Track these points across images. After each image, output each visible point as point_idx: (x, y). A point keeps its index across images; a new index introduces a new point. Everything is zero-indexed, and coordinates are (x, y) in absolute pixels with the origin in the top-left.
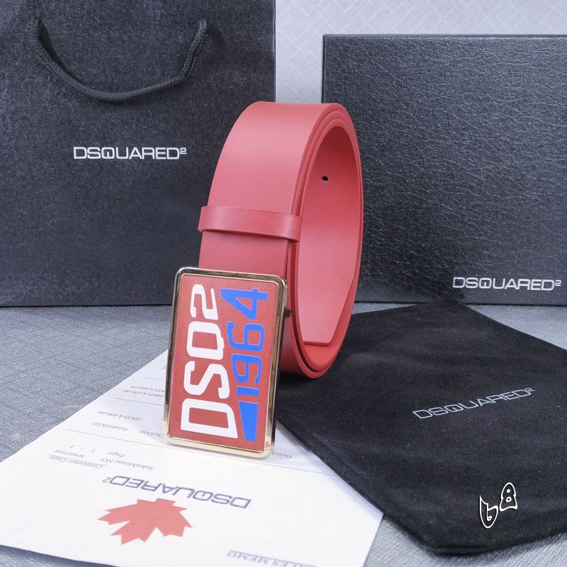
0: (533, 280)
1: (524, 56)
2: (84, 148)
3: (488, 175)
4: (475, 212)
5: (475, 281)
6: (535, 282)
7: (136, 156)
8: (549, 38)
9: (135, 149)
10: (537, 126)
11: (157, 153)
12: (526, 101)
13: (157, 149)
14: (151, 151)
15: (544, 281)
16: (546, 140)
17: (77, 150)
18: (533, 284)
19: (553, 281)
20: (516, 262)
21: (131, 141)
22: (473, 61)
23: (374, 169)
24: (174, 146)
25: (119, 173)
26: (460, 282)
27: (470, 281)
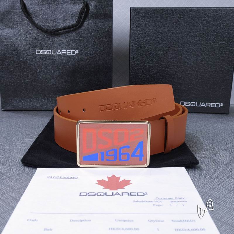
0: (212, 103)
1: (208, 15)
2: (40, 50)
3: (194, 62)
4: (189, 76)
5: (189, 103)
6: (212, 104)
7: (59, 53)
8: (218, 8)
9: (59, 50)
10: (213, 42)
12: (208, 33)
13: (67, 51)
14: (65, 52)
15: (216, 104)
17: (37, 51)
18: (212, 105)
19: (219, 104)
20: (205, 96)
21: (57, 47)
22: (188, 17)
23: (149, 59)
24: (73, 49)
25: (53, 60)
26: (183, 104)
27: (187, 103)
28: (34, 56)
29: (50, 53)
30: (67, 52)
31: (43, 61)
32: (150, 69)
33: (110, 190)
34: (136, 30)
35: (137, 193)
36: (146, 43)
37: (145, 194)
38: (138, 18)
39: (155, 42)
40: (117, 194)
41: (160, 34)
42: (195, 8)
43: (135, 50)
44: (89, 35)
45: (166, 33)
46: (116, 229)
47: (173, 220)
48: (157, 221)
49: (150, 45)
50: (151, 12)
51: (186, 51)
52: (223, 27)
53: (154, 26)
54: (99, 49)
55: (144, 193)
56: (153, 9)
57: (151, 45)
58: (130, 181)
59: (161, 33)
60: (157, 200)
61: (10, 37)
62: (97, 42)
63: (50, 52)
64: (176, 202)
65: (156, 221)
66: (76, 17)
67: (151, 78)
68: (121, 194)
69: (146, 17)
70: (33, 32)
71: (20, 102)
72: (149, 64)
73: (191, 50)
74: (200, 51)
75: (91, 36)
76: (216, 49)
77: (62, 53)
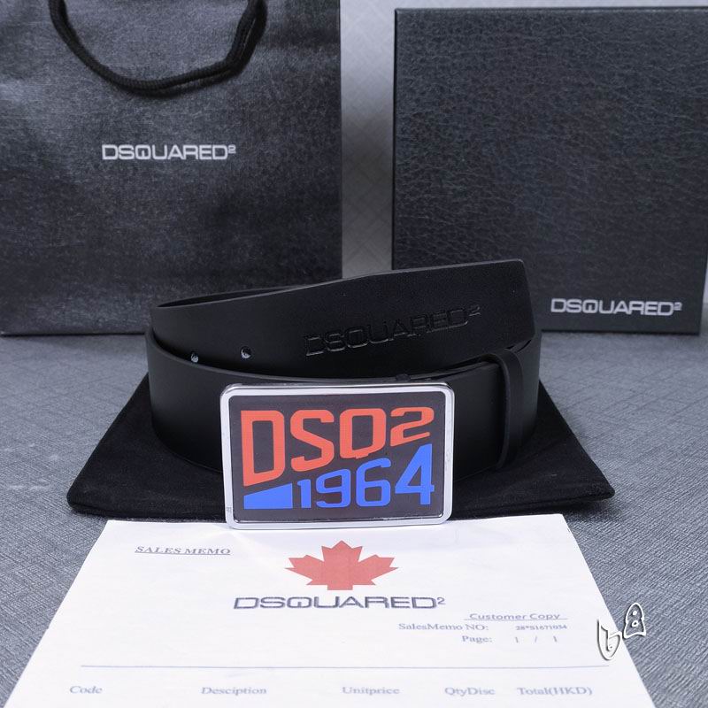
0: (648, 303)
1: (635, 32)
2: (115, 147)
3: (592, 176)
5: (577, 303)
6: (650, 305)
7: (176, 156)
8: (664, 11)
9: (175, 147)
10: (650, 116)
11: (202, 152)
12: (636, 86)
13: (201, 147)
14: (193, 150)
15: (661, 303)
16: (662, 133)
17: (106, 149)
18: (647, 308)
19: (670, 304)
20: (627, 281)
21: (169, 136)
22: (573, 39)
23: (456, 170)
24: (220, 143)
25: (155, 176)
26: (559, 305)
27: (572, 303)
28: (96, 166)
29: (146, 155)
30: (201, 152)
31: (125, 181)
32: (459, 199)
33: (329, 589)
34: (412, 80)
35: (414, 599)
36: (446, 121)
37: (437, 601)
38: (419, 42)
39: (474, 117)
40: (352, 601)
41: (487, 91)
42: (595, 11)
43: (412, 141)
44: (269, 96)
45: (508, 89)
47: (521, 689)
48: (473, 691)
49: (456, 128)
50: (460, 23)
51: (568, 142)
52: (682, 68)
53: (469, 68)
54: (300, 140)
55: (435, 598)
56: (467, 15)
57: (460, 126)
58: (391, 560)
59: (492, 88)
60: (475, 623)
61: (21, 107)
62: (294, 120)
63: (146, 151)
64: (532, 628)
66: (226, 42)
67: (462, 227)
68: (363, 604)
69: (443, 39)
70: (93, 91)
71: (57, 308)
72: (454, 186)
73: (584, 139)
74: (611, 142)
75: (275, 100)
76: (661, 137)
77: (186, 153)
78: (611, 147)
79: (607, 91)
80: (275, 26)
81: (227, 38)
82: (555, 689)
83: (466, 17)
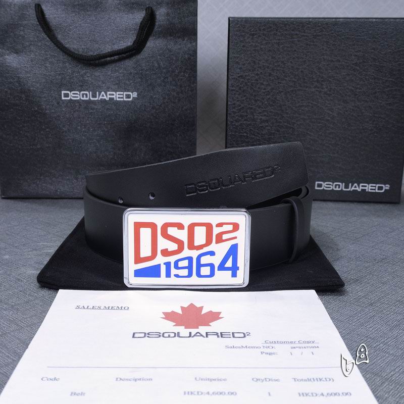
0: (370, 185)
1: (363, 32)
2: (69, 92)
3: (339, 112)
4: (330, 138)
5: (330, 185)
6: (371, 186)
7: (103, 98)
9: (103, 93)
10: (372, 79)
13: (118, 93)
14: (113, 95)
15: (377, 185)
16: (378, 89)
17: (64, 93)
18: (370, 188)
19: (383, 185)
20: (358, 172)
21: (100, 87)
22: (329, 35)
23: (262, 108)
24: (128, 91)
25: (91, 109)
26: (320, 186)
27: (327, 184)
28: (58, 103)
29: (87, 97)
31: (74, 111)
32: (263, 124)
33: (185, 328)
34: (238, 57)
35: (233, 333)
36: (257, 80)
37: (246, 334)
38: (242, 35)
39: (272, 78)
40: (199, 334)
41: (280, 63)
42: (341, 20)
43: (237, 91)
44: (156, 65)
45: (291, 62)
46: (196, 393)
48: (268, 380)
49: (262, 84)
50: (265, 25)
51: (325, 93)
52: (390, 52)
53: (270, 51)
54: (173, 90)
55: (245, 332)
56: (269, 21)
57: (265, 83)
58: (219, 313)
59: (282, 62)
60: (268, 345)
61: (17, 69)
62: (170, 79)
63: (86, 95)
64: (300, 348)
65: (266, 381)
66: (133, 34)
68: (205, 335)
69: (256, 34)
70: (57, 61)
71: (34, 183)
72: (261, 117)
73: (334, 91)
74: (349, 93)
75: (159, 67)
76: (378, 91)
77: (109, 96)
78: (350, 96)
79: (347, 64)
80: (160, 26)
81: (133, 32)
82: (313, 379)
83: (268, 22)
